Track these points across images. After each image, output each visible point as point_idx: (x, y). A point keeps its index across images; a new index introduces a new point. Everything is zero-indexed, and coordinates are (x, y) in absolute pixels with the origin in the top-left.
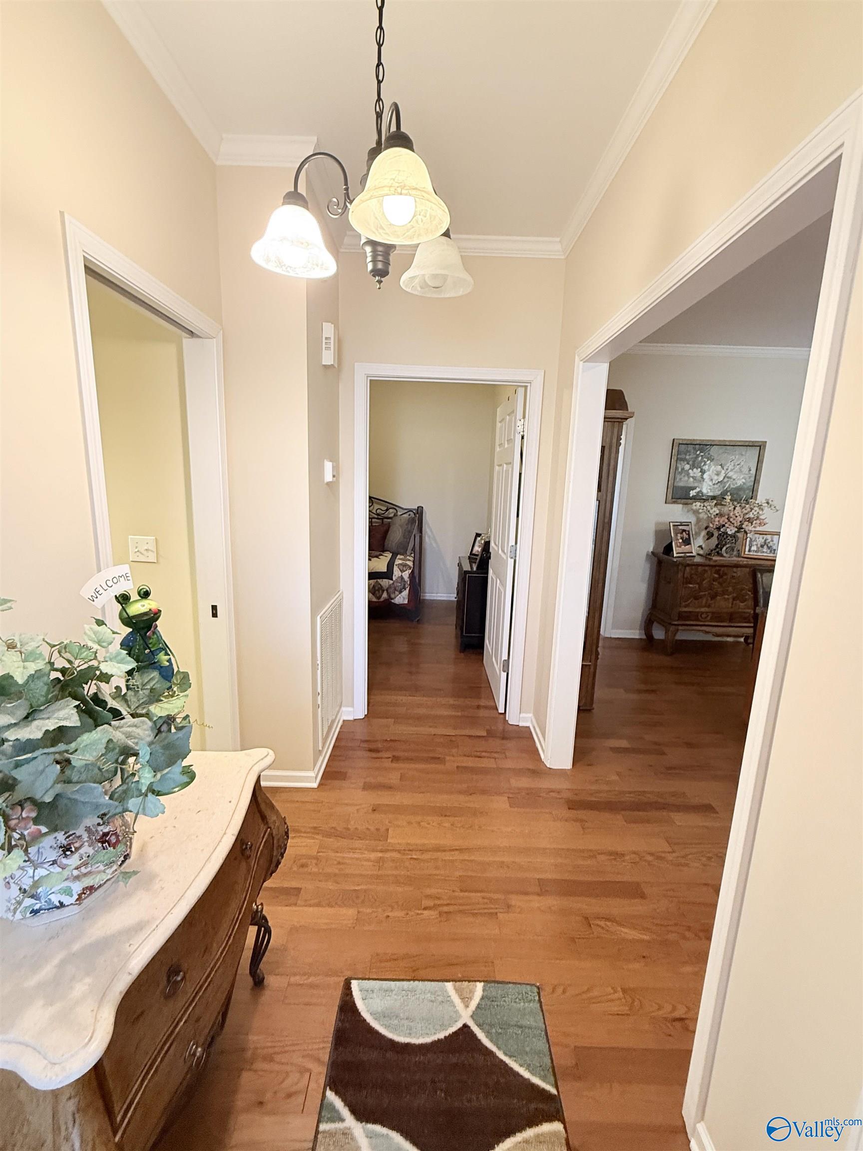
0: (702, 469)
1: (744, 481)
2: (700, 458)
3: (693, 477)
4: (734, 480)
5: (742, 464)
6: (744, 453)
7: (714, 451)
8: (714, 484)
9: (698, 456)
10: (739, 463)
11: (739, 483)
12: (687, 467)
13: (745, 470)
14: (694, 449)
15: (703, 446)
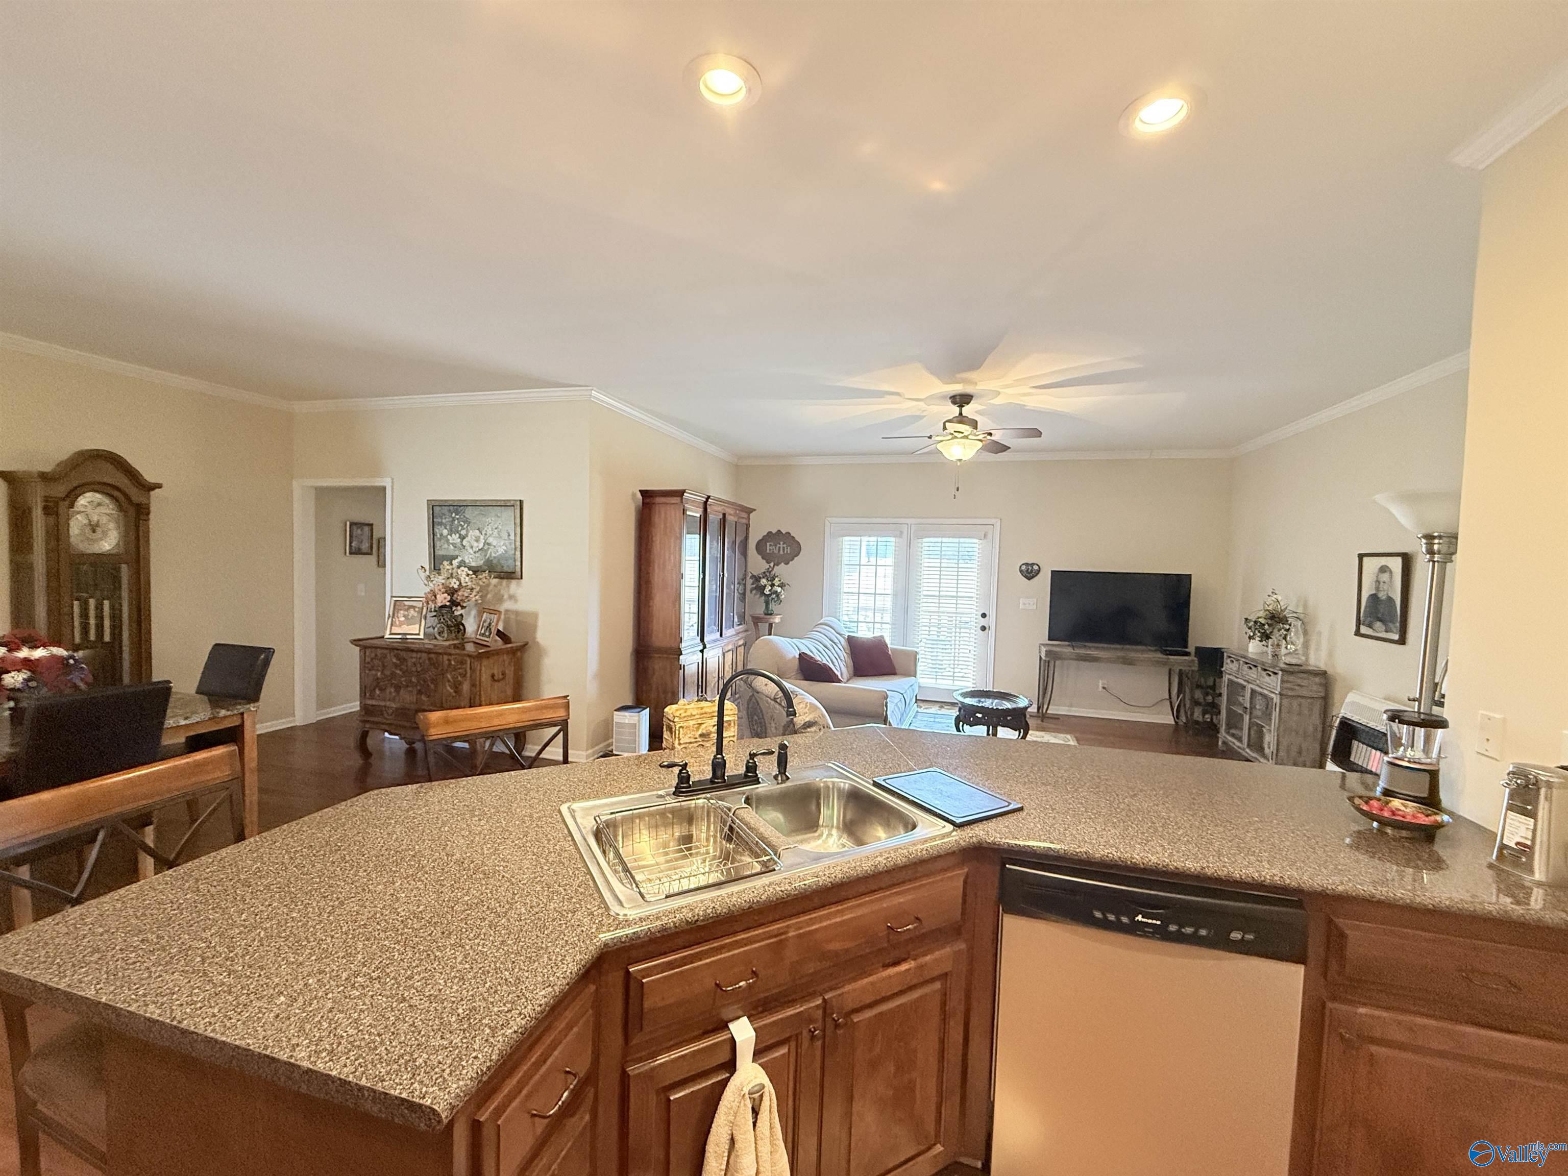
0: (460, 535)
1: (504, 548)
2: (456, 522)
3: (452, 544)
4: (495, 547)
5: (500, 527)
6: (499, 515)
7: (469, 513)
8: (475, 552)
9: (453, 520)
10: (496, 526)
11: (501, 551)
12: (445, 532)
13: (505, 536)
14: (450, 511)
15: (457, 507)
